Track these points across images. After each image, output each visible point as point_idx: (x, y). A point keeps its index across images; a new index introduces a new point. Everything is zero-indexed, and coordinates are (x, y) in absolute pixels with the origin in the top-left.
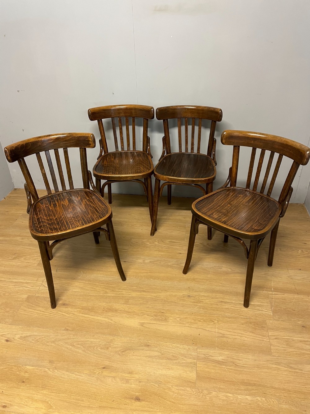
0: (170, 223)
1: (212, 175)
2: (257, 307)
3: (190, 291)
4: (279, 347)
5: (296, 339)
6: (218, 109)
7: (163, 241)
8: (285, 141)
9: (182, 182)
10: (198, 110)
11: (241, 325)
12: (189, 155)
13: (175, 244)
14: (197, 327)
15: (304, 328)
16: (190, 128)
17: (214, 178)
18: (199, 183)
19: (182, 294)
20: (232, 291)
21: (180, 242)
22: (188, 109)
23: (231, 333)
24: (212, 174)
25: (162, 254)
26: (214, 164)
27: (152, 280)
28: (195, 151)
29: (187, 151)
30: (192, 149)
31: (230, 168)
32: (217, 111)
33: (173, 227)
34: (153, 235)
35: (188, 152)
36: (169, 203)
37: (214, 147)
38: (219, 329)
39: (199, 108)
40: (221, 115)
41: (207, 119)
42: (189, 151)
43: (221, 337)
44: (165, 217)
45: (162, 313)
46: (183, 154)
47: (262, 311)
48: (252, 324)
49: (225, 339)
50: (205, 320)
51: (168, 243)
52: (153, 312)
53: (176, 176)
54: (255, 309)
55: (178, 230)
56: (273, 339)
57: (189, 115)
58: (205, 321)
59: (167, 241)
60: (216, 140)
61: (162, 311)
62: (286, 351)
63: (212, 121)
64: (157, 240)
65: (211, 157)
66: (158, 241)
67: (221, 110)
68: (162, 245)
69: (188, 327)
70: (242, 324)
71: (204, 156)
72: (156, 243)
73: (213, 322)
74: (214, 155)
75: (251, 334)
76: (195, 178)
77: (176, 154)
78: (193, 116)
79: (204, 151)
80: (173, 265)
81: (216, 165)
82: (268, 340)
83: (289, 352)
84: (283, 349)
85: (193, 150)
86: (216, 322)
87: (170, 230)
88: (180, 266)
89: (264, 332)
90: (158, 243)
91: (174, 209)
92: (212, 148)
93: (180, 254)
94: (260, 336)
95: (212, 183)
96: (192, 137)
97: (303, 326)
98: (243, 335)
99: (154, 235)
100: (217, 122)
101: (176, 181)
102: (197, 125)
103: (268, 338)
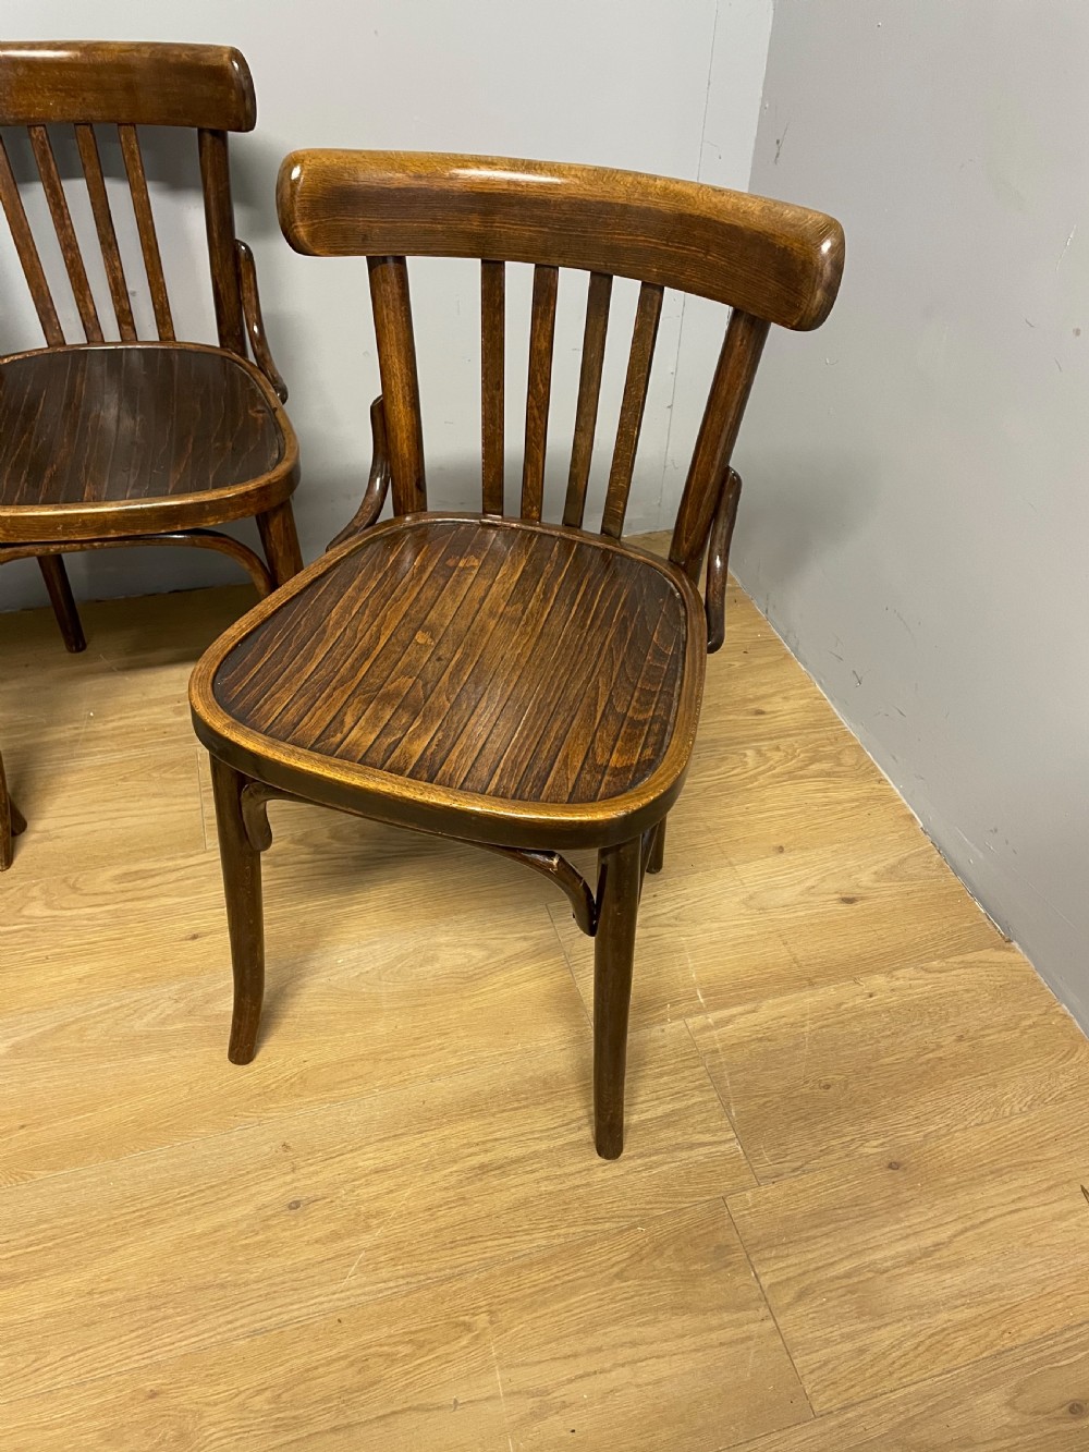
0: (98, 760)
1: (279, 461)
2: (662, 1135)
3: (293, 1170)
4: (828, 1342)
5: (885, 1259)
6: (219, 48)
7: (74, 889)
8: (666, 193)
9: (97, 531)
10: (97, 68)
11: (616, 1284)
12: (114, 356)
13: (151, 882)
14: (389, 1411)
15: (898, 1173)
16: (76, 192)
17: (291, 479)
18: (210, 523)
19: (249, 1209)
20: (517, 1078)
21: (181, 862)
22: (30, 64)
23: (584, 1364)
24: (276, 456)
25: (82, 969)
26: (273, 397)
27: (41, 1175)
28: (148, 330)
29: (96, 337)
30: (125, 318)
31: (372, 408)
32: (215, 62)
33: (124, 780)
34: (9, 862)
35: (103, 342)
36: (76, 641)
37: (246, 295)
38: (510, 1366)
39: (99, 57)
40: (245, 84)
41: (166, 123)
42: (111, 331)
43: (537, 1415)
44: (64, 732)
45: (153, 1395)
46: (78, 354)
47: (692, 1146)
48: (669, 1252)
49: (556, 1424)
50: (421, 1337)
51: (109, 887)
52: (94, 1417)
53: (47, 502)
54: (657, 1152)
55: (155, 795)
56: (789, 1305)
57: (49, 105)
58: (421, 1346)
59: (104, 878)
60: (249, 252)
61: (149, 1385)
62: (868, 1357)
63: (201, 131)
64: (35, 892)
65: (244, 354)
66: (45, 891)
67: (236, 55)
68: (75, 912)
69: (334, 1437)
70: (618, 1276)
71: (199, 353)
72: (37, 910)
73: (468, 1327)
74: (260, 340)
75: (679, 1323)
76: (177, 493)
77: (32, 360)
78: (77, 114)
79: (198, 324)
80: (163, 1022)
81: (284, 401)
82: (770, 1324)
83: (884, 1355)
84: (848, 1346)
85: (132, 324)
86: (482, 1320)
87: (110, 806)
88: (207, 1018)
89: (738, 1280)
90: (49, 905)
91: (109, 671)
92: (240, 302)
93: (195, 937)
94: (726, 1317)
95: (285, 506)
96: (104, 251)
97: (890, 1166)
98: (643, 1351)
99: (15, 862)
100: (230, 133)
101: (56, 533)
102: (116, 176)
103: (763, 1312)
